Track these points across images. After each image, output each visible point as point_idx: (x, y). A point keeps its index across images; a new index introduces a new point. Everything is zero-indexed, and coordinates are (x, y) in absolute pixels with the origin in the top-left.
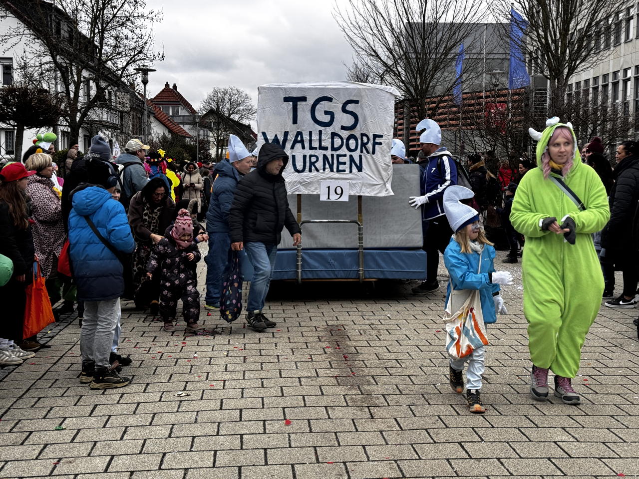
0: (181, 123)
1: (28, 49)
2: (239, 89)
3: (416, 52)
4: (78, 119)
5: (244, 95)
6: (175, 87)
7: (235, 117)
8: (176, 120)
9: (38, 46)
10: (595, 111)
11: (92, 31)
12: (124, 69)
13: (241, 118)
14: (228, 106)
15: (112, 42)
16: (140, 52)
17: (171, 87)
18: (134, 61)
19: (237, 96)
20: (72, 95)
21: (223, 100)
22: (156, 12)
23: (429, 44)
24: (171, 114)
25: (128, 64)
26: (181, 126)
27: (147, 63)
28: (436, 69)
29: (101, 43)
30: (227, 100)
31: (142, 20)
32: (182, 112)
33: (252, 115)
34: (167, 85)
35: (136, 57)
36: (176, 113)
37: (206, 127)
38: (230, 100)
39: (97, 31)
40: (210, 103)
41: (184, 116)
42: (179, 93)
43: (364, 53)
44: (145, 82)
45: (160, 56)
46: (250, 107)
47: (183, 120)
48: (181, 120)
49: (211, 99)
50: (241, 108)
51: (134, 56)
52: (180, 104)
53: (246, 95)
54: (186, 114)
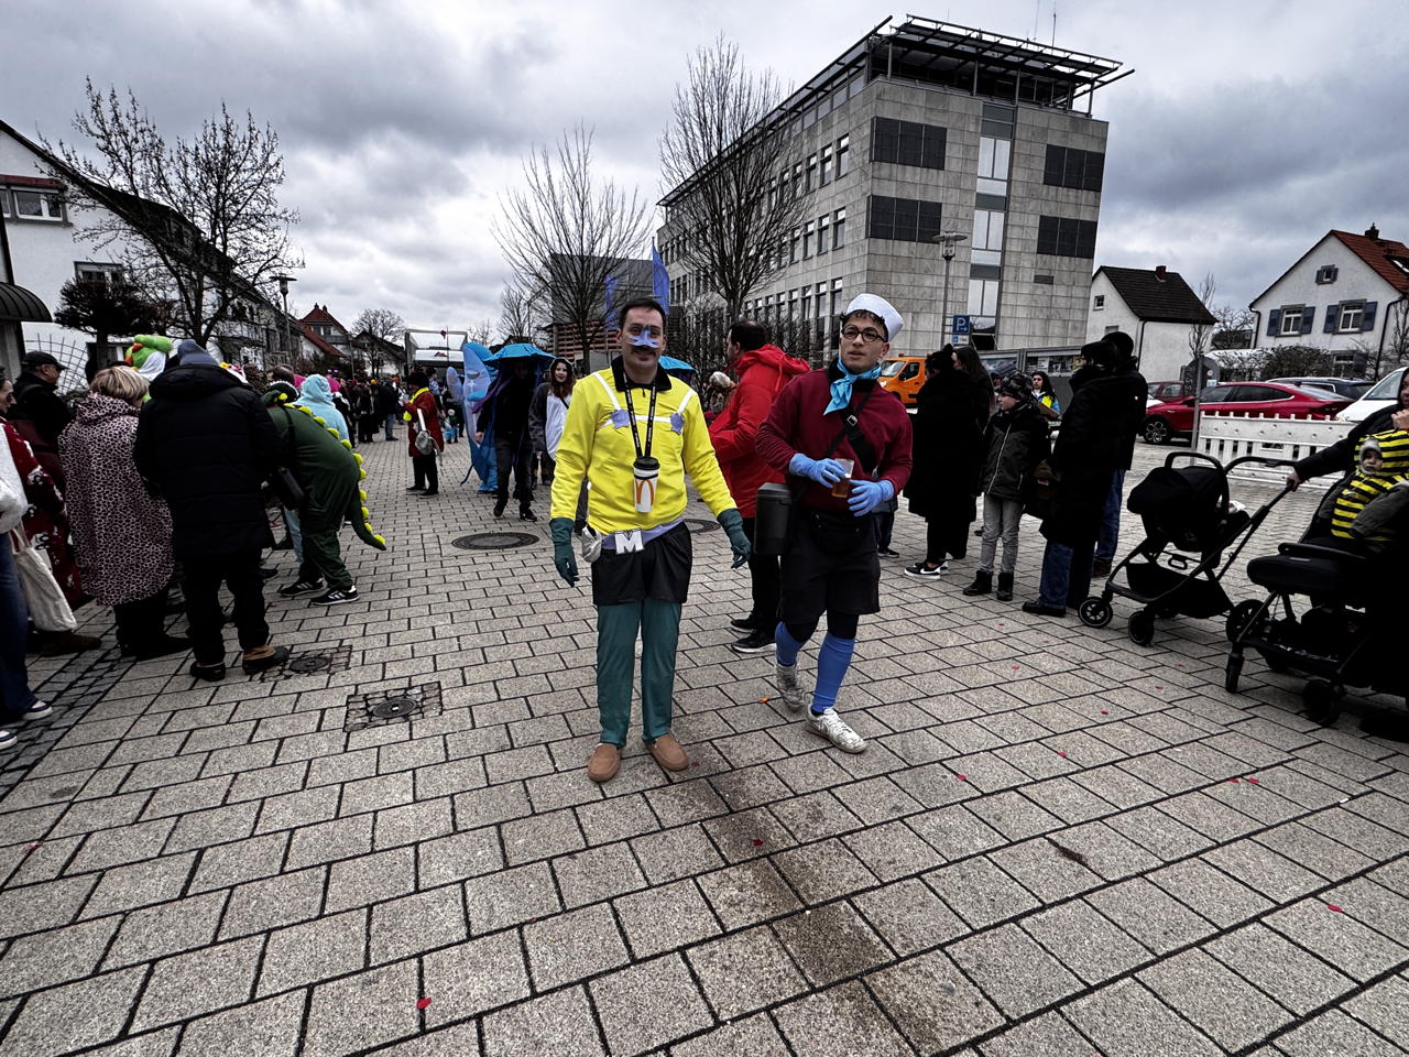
0: (334, 343)
1: (130, 248)
2: (390, 311)
3: (575, 273)
4: (203, 332)
5: (396, 316)
6: (325, 308)
7: (389, 338)
8: (329, 340)
9: (141, 244)
10: (780, 328)
11: (213, 232)
12: (256, 275)
13: (395, 339)
14: (381, 327)
15: (238, 244)
16: (275, 257)
17: (321, 308)
18: (268, 268)
19: (389, 318)
20: (193, 305)
21: (375, 322)
22: (290, 212)
23: (589, 266)
24: (322, 334)
25: (260, 271)
26: (334, 346)
27: (285, 271)
28: (595, 291)
29: (224, 244)
30: (379, 321)
31: (274, 219)
32: (334, 332)
34: (316, 306)
35: (271, 263)
36: (328, 333)
37: (360, 348)
38: (382, 321)
39: (218, 232)
41: (336, 337)
42: (329, 314)
43: (524, 271)
44: (284, 292)
45: (301, 263)
47: (336, 340)
48: (333, 340)
49: (363, 321)
50: (394, 329)
51: (268, 261)
52: (331, 325)
53: (399, 317)
54: (339, 334)
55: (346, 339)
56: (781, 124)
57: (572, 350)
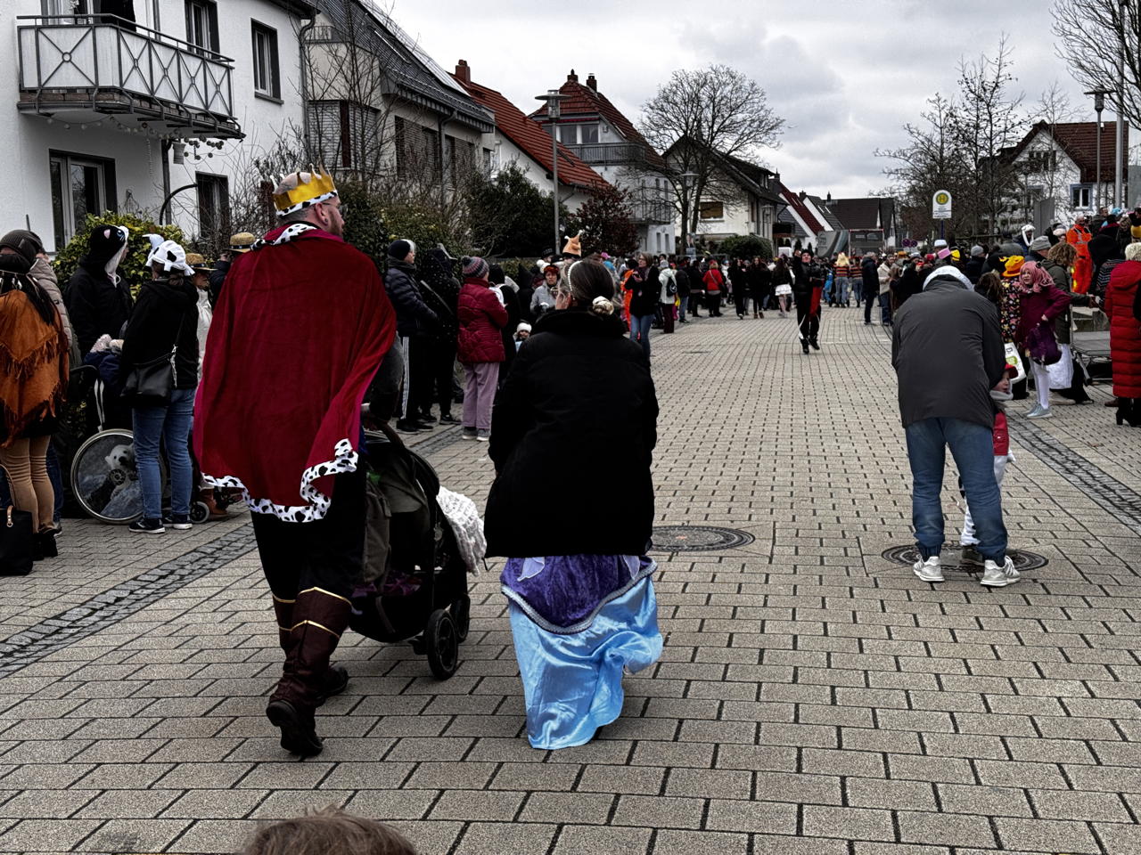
0: (600, 163)
2: (733, 69)
5: (746, 84)
6: (592, 81)
7: (725, 143)
8: (589, 155)
13: (740, 144)
14: (709, 114)
17: (582, 81)
19: (729, 88)
24: (579, 141)
26: (598, 170)
30: (704, 99)
32: (606, 136)
33: (766, 133)
34: (573, 77)
36: (590, 138)
37: (655, 170)
38: (712, 99)
40: (662, 109)
41: (606, 146)
42: (600, 94)
46: (762, 113)
47: (605, 155)
48: (600, 155)
49: (666, 99)
50: (739, 117)
52: (600, 119)
53: (753, 85)
54: (616, 140)
55: (636, 152)
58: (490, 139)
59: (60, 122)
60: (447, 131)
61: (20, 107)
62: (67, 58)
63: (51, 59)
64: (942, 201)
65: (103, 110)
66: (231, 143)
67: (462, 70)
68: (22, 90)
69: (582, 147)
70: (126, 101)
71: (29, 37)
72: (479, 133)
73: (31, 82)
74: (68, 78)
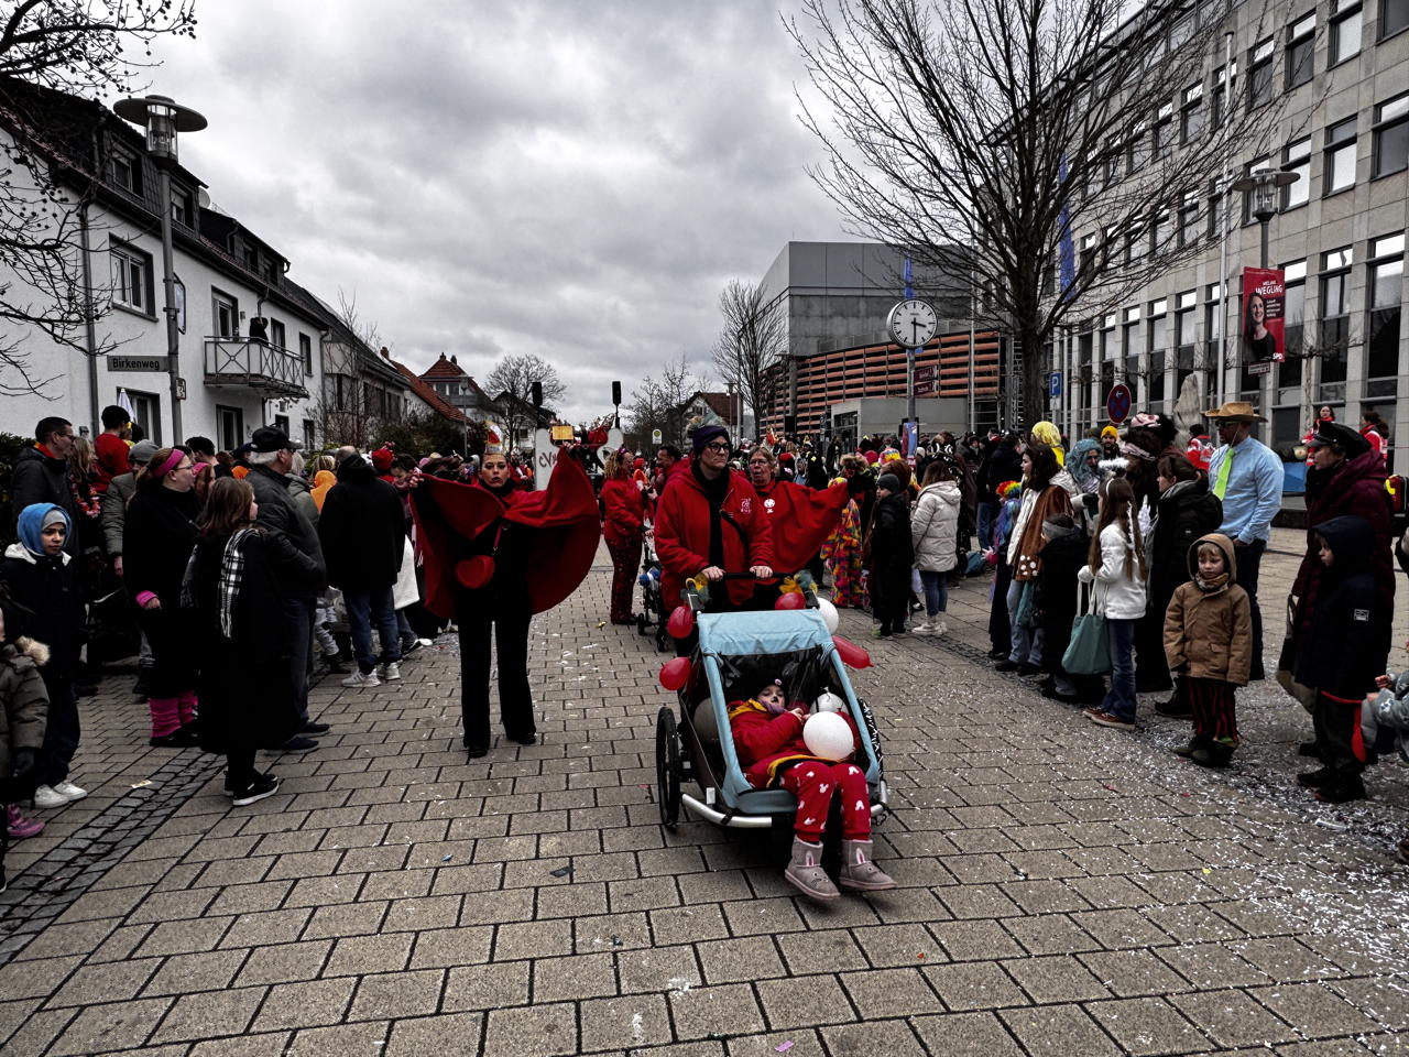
0: (462, 406)
2: (538, 357)
5: (545, 365)
6: (454, 359)
8: (454, 402)
14: (524, 381)
17: (449, 359)
19: (536, 367)
21: (516, 373)
24: (448, 393)
26: (461, 410)
30: (522, 372)
32: (463, 391)
33: (558, 394)
34: (443, 357)
36: (454, 392)
38: (527, 373)
41: (465, 397)
42: (458, 367)
46: (555, 382)
47: (464, 401)
48: (461, 402)
49: (501, 372)
52: (460, 381)
53: (549, 366)
54: (469, 394)
55: (481, 401)
56: (1149, 34)
57: (822, 399)
58: (407, 394)
59: (227, 391)
60: (389, 390)
61: (205, 383)
62: (232, 358)
63: (223, 359)
64: (657, 435)
65: (251, 385)
66: (302, 400)
67: (385, 352)
68: (206, 374)
69: (449, 397)
70: (263, 381)
71: (211, 348)
72: (402, 390)
73: (211, 370)
74: (233, 369)
